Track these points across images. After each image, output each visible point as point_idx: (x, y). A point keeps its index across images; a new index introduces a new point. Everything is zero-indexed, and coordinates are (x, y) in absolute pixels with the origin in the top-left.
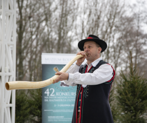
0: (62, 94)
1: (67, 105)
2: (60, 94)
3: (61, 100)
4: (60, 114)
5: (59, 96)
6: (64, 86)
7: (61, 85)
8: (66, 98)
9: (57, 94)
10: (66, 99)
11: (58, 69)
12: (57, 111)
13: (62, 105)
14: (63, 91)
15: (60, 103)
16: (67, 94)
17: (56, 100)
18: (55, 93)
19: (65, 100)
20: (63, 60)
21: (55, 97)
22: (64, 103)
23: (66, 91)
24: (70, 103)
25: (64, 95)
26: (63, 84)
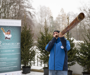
0: (6, 44)
1: (9, 51)
2: (5, 44)
3: (6, 48)
4: (5, 57)
5: (4, 46)
6: (8, 39)
7: (6, 39)
8: (8, 46)
9: (3, 44)
10: (9, 47)
11: (3, 28)
12: (3, 55)
13: (6, 51)
14: (7, 42)
15: (5, 49)
16: (9, 44)
17: (3, 48)
18: (2, 44)
21: (2, 46)
22: (7, 50)
23: (9, 42)
24: (11, 50)
25: (7, 45)
26: (6, 38)
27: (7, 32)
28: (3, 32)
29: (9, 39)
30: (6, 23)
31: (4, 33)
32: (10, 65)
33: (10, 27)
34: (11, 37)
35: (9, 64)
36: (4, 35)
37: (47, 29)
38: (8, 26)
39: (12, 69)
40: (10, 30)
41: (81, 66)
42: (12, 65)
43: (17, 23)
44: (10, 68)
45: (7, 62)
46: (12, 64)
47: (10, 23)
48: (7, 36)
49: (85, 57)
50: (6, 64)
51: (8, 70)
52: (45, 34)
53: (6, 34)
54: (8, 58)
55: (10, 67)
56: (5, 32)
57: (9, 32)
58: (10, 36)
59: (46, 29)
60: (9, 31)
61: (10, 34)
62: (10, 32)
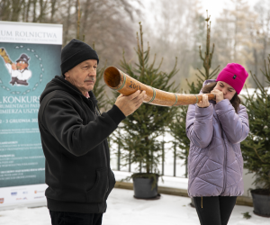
0: (15, 99)
1: (23, 121)
2: (11, 100)
3: (13, 111)
4: (9, 138)
5: (8, 104)
6: (19, 85)
7: (13, 83)
8: (21, 106)
9: (4, 100)
10: (22, 109)
12: (5, 132)
13: (14, 121)
14: (16, 93)
15: (11, 116)
16: (23, 100)
17: (3, 112)
19: (20, 111)
20: (17, 33)
21: (1, 106)
22: (19, 116)
23: (23, 95)
24: (30, 116)
25: (17, 102)
26: (15, 80)
27: (18, 61)
28: (3, 63)
29: (24, 83)
30: (14, 34)
31: (9, 66)
32: (26, 164)
33: (26, 45)
34: (30, 79)
35: (24, 161)
36: (6, 71)
37: (144, 55)
38: (19, 44)
39: (34, 176)
40: (26, 57)
41: (247, 171)
42: (33, 164)
43: (49, 35)
44: (26, 174)
45: (16, 156)
46: (34, 160)
47: (25, 34)
48: (15, 74)
49: (256, 142)
50: (16, 162)
51: (21, 180)
52: (138, 68)
53: (13, 68)
54: (19, 143)
55: (27, 170)
56: (11, 63)
57: (23, 63)
58: (26, 75)
59: (142, 55)
60: (22, 58)
61: (26, 68)
62: (26, 63)
